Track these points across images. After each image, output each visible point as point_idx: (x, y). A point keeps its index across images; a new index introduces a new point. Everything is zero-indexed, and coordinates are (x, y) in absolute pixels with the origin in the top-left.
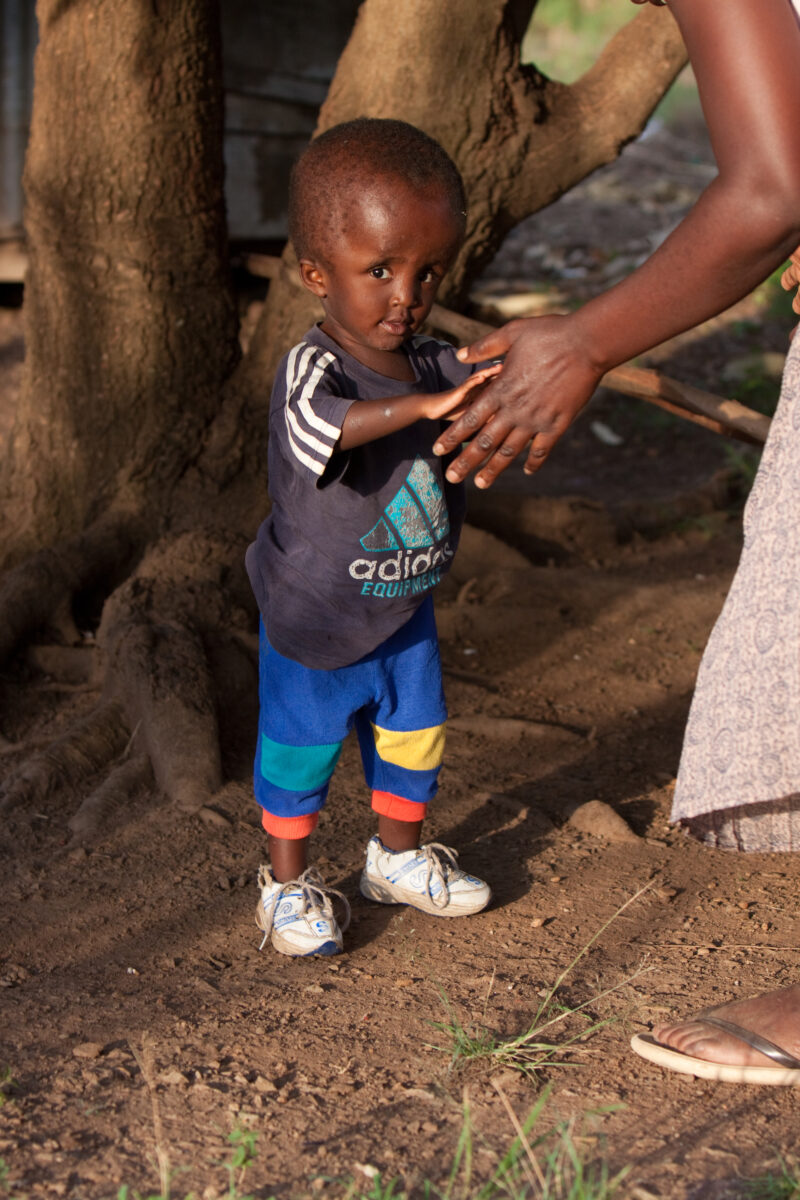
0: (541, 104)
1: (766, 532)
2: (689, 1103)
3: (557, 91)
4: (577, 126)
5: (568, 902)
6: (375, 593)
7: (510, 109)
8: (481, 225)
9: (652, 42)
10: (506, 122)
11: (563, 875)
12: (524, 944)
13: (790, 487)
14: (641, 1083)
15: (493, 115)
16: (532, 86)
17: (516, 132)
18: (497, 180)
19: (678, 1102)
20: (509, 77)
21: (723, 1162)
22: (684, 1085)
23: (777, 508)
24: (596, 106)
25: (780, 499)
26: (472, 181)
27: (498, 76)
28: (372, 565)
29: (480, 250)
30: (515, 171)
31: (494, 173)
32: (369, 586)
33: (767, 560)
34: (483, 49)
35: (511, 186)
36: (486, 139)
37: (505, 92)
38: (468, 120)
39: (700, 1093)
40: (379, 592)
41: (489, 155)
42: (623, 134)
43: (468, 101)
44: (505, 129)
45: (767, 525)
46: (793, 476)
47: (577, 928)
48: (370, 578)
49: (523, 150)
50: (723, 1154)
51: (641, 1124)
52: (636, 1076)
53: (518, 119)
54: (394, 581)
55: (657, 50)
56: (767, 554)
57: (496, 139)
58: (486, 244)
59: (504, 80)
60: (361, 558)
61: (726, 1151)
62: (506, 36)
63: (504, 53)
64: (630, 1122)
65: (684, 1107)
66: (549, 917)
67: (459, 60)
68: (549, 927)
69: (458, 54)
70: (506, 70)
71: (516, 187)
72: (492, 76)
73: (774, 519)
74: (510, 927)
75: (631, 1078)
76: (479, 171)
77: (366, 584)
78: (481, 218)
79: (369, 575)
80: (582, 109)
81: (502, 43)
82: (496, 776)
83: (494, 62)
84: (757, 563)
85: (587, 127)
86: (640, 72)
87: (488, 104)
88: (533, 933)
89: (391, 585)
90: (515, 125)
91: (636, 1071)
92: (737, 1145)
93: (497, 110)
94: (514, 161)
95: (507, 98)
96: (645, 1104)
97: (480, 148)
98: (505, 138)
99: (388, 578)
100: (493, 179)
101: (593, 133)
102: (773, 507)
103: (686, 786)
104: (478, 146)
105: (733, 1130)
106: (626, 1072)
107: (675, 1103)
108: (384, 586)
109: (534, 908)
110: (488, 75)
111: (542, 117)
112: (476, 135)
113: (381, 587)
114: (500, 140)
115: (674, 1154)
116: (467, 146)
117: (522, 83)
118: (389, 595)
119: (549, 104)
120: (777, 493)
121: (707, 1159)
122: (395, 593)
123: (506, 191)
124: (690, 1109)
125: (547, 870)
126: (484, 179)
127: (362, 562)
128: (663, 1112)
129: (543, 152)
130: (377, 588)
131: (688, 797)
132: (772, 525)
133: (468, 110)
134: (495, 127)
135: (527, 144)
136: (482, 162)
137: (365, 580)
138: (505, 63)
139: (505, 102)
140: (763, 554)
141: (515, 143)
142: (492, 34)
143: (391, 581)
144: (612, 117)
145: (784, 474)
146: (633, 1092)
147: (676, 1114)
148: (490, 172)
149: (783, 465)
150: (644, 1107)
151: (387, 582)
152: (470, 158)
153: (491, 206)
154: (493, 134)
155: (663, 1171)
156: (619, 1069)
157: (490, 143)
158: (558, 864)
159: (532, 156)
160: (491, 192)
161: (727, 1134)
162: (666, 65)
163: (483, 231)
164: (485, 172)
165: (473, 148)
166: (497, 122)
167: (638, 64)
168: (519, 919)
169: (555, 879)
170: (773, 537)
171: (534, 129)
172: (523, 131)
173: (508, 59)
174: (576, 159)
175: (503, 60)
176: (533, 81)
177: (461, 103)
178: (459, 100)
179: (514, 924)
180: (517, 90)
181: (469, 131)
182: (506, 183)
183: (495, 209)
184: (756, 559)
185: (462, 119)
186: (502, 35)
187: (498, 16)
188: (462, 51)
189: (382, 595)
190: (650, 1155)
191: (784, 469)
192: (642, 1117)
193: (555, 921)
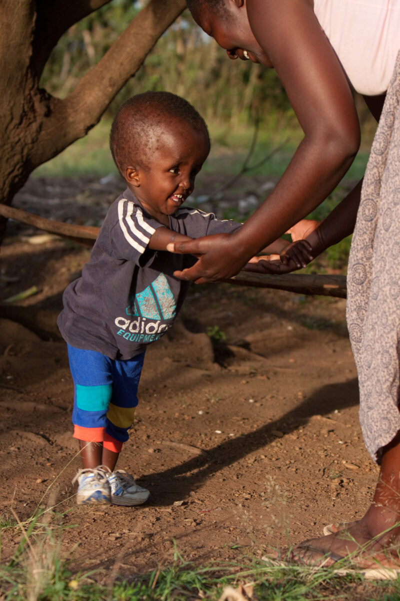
0: (48, 107)
1: (384, 287)
2: (112, 548)
3: (56, 102)
4: (66, 118)
5: (55, 473)
6: (124, 336)
7: (33, 109)
8: (18, 167)
9: (103, 78)
10: (31, 115)
11: (52, 463)
12: (33, 490)
13: (392, 259)
14: (89, 541)
15: (24, 111)
16: (43, 98)
17: (35, 121)
18: (26, 145)
19: (107, 548)
20: (32, 93)
21: (129, 569)
22: (110, 542)
23: (387, 272)
24: (75, 109)
25: (387, 268)
26: (14, 144)
27: (27, 92)
28: (127, 322)
29: (17, 180)
30: (35, 140)
31: (24, 141)
32: (122, 332)
33: (388, 300)
34: (19, 78)
35: (33, 147)
36: (20, 123)
37: (30, 100)
38: (12, 114)
39: (118, 545)
40: (126, 336)
41: (21, 132)
42: (88, 123)
43: (12, 104)
44: (30, 119)
45: (384, 283)
46: (392, 253)
47: (59, 484)
48: (125, 329)
49: (39, 129)
50: (129, 567)
51: (88, 556)
52: (86, 538)
53: (36, 114)
54: (135, 333)
55: (106, 82)
56: (387, 297)
57: (25, 124)
58: (20, 177)
59: (30, 94)
60: (123, 317)
61: (131, 565)
62: (31, 73)
63: (30, 81)
64: (83, 555)
65: (110, 549)
66: (46, 479)
67: (8, 83)
68: (45, 483)
69: (7, 80)
70: (31, 89)
71: (35, 149)
72: (24, 92)
73: (386, 278)
74: (26, 483)
75: (84, 539)
76: (17, 139)
77: (121, 330)
78: (18, 163)
79: (124, 327)
80: (68, 110)
81: (29, 75)
82: (20, 425)
83: (25, 85)
84: (383, 304)
85: (71, 119)
86: (97, 92)
87: (22, 106)
88: (37, 485)
89: (133, 335)
90: (35, 117)
91: (87, 536)
92: (136, 563)
93: (26, 109)
94: (34, 135)
95: (31, 103)
96: (91, 548)
97: (18, 128)
98: (30, 124)
99: (133, 331)
100: (24, 144)
101: (73, 122)
102: (385, 272)
103: (375, 432)
104: (16, 127)
105: (134, 558)
106: (81, 536)
107: (106, 548)
108: (130, 335)
109: (38, 475)
110: (22, 92)
111: (48, 114)
112: (16, 121)
113: (128, 335)
114: (28, 123)
115: (105, 566)
116: (11, 126)
117: (39, 96)
118: (130, 339)
119: (52, 107)
120: (385, 265)
121: (121, 568)
122: (134, 339)
123: (30, 150)
124: (113, 550)
125: (45, 460)
126: (19, 144)
127: (123, 319)
128: (100, 551)
129: (48, 131)
130: (126, 334)
131: (378, 436)
132: (386, 282)
133: (12, 108)
134: (25, 117)
135: (40, 127)
136: (18, 135)
137: (122, 328)
138: (31, 86)
139: (30, 106)
140: (385, 298)
141: (35, 126)
142: (24, 71)
143: (133, 333)
144: (83, 114)
145: (387, 254)
146: (85, 544)
147: (106, 552)
148: (22, 140)
149: (384, 251)
150: (90, 550)
151: (132, 333)
152: (12, 133)
153: (22, 157)
154: (24, 121)
155: (99, 572)
156: (78, 535)
157: (23, 125)
158: (50, 458)
159: (43, 133)
160: (22, 150)
161: (131, 559)
162: (110, 90)
163: (18, 170)
164: (20, 140)
165: (14, 128)
166: (26, 115)
167: (96, 89)
168: (31, 480)
169: (48, 464)
170: (388, 287)
171: (45, 119)
172: (39, 120)
173: (32, 84)
174: (65, 135)
175: (29, 84)
176: (44, 96)
177: (8, 105)
178: (7, 103)
179: (28, 482)
180: (36, 99)
181: (12, 119)
182: (30, 146)
183: (25, 158)
184: (382, 302)
185: (8, 113)
186: (29, 71)
187: (27, 61)
188: (9, 79)
189: (127, 338)
190: (92, 567)
191: (385, 252)
192: (89, 553)
193: (48, 481)
